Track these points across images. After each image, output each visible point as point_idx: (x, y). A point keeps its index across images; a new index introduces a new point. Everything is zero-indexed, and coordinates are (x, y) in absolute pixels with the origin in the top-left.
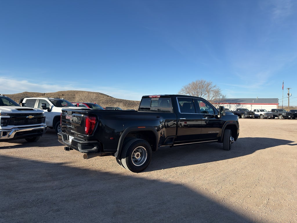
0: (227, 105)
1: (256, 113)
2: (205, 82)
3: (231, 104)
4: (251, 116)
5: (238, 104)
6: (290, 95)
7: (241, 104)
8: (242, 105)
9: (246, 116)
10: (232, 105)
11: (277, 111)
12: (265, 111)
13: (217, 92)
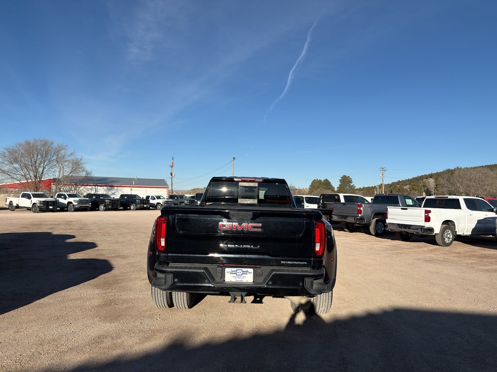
0: (90, 187)
1: (151, 201)
2: (52, 144)
3: (98, 186)
4: (145, 206)
5: (109, 186)
6: (173, 175)
7: (115, 186)
8: (116, 188)
9: (139, 206)
10: (99, 188)
11: (178, 198)
12: (161, 197)
13: (77, 165)
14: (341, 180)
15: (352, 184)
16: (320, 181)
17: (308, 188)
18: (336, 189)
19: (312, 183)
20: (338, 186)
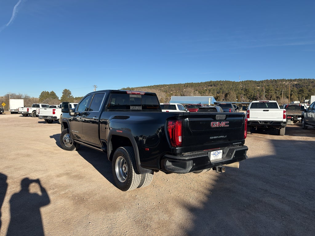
14: (63, 92)
15: (71, 95)
16: (48, 93)
17: (38, 98)
18: (60, 99)
19: (41, 94)
20: (62, 96)
